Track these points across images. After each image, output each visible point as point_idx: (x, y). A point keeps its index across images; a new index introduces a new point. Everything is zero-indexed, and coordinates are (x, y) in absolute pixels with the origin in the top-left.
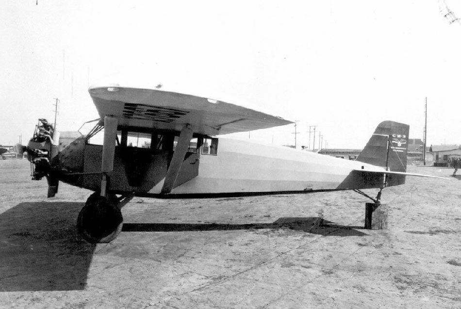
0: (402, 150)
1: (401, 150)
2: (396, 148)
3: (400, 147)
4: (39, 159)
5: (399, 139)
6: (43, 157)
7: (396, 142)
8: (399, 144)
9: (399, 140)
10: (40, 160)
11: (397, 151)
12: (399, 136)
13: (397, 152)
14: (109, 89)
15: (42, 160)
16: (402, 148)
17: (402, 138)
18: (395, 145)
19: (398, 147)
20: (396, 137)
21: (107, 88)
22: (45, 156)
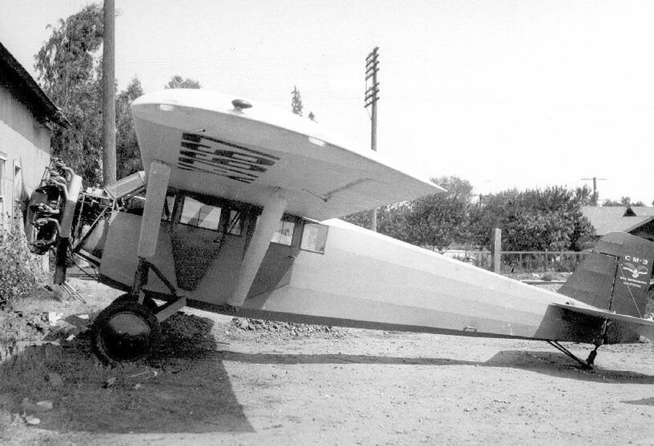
0: (639, 284)
1: (637, 283)
2: (629, 280)
3: (635, 279)
4: (45, 220)
5: (636, 265)
6: (51, 217)
7: (631, 271)
8: (636, 274)
9: (636, 267)
10: (47, 222)
11: (631, 284)
12: (636, 260)
13: (631, 287)
14: (163, 108)
15: (50, 222)
16: (639, 282)
17: (641, 263)
18: (629, 275)
19: (633, 278)
20: (631, 261)
21: (159, 105)
22: (54, 216)
